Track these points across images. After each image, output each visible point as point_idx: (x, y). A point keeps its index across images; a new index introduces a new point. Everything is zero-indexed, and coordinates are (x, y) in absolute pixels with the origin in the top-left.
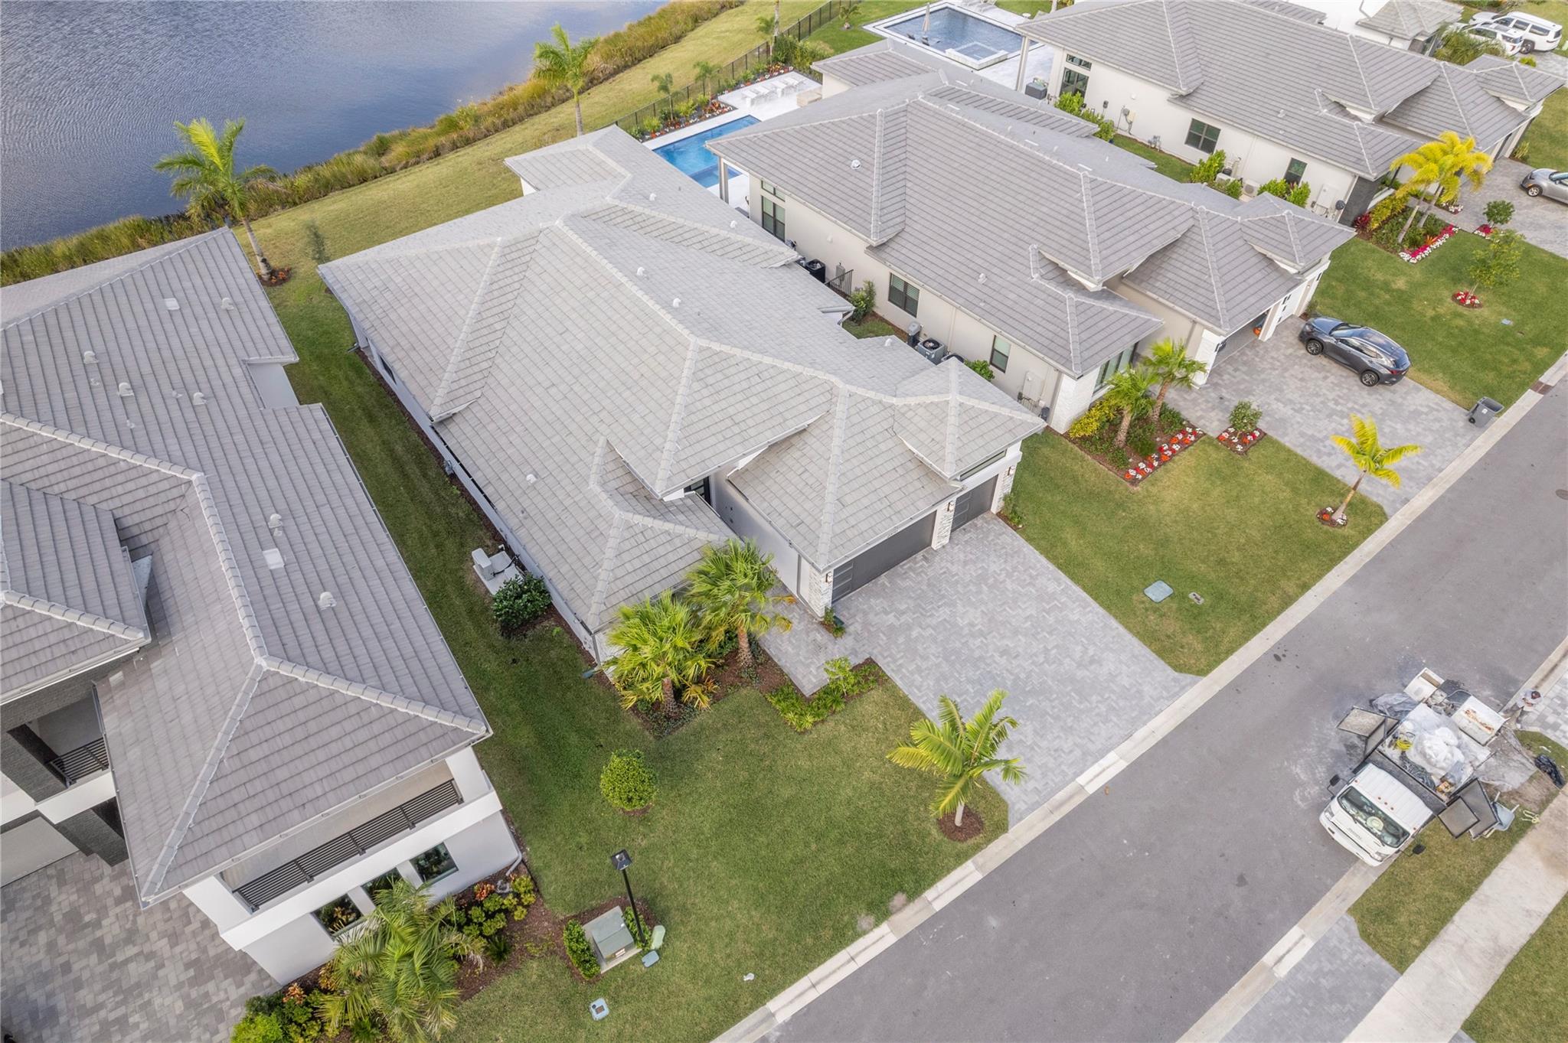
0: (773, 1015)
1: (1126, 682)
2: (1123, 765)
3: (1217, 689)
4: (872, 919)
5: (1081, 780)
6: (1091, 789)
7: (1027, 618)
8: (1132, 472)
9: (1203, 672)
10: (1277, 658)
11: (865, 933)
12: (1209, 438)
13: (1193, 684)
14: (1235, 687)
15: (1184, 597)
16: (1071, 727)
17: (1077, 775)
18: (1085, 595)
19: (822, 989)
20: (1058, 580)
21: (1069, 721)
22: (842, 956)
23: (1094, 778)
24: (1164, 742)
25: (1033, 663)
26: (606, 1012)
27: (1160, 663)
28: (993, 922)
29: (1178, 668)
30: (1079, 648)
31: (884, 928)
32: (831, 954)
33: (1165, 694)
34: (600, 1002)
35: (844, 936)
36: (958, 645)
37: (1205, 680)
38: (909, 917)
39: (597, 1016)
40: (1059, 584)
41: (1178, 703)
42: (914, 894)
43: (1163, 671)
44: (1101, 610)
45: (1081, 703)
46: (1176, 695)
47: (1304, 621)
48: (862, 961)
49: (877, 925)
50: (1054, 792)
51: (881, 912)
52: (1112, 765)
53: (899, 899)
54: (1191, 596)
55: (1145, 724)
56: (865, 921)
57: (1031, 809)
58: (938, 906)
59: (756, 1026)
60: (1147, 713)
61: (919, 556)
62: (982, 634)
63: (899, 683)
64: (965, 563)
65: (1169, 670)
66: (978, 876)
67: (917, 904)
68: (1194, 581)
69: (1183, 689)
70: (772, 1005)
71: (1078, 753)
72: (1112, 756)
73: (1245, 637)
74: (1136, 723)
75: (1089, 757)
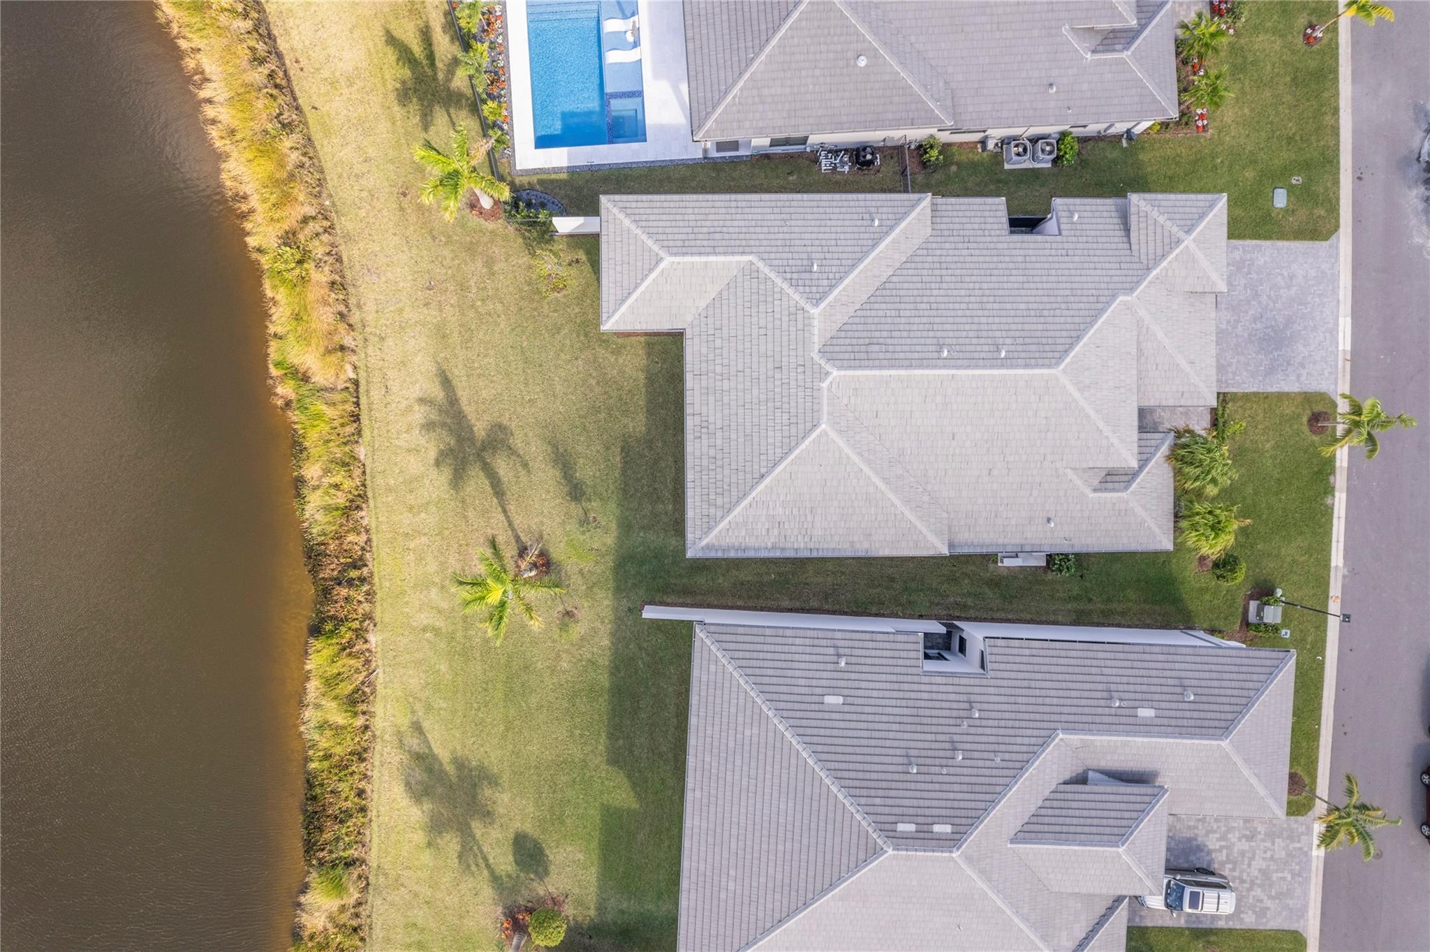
0: (1337, 567)
1: (1313, 273)
2: (1349, 320)
3: (1350, 230)
4: (1330, 497)
5: (1341, 348)
6: (1348, 348)
7: (1245, 288)
8: (1200, 123)
9: (1337, 227)
10: (1359, 178)
11: (1333, 505)
13: (1338, 240)
14: (1357, 221)
15: (1292, 186)
16: (1315, 326)
17: (1337, 347)
18: (1254, 242)
19: (1342, 539)
21: (1312, 324)
22: (1335, 521)
23: (1345, 342)
24: (1355, 289)
25: (1270, 310)
26: (1289, 632)
27: (1317, 244)
29: (1326, 239)
30: (1279, 277)
31: (1337, 494)
32: (1332, 525)
33: (1333, 260)
34: (1283, 632)
35: (1328, 512)
37: (1342, 230)
38: (1340, 480)
39: (1288, 636)
40: (1238, 249)
41: (1342, 259)
42: (1333, 471)
43: (1321, 247)
44: (1268, 243)
45: (1306, 308)
46: (1338, 254)
47: (1353, 137)
48: (1343, 514)
49: (1333, 496)
50: (1336, 366)
51: (1329, 490)
52: (1345, 325)
53: (1332, 479)
54: (1294, 182)
55: (1339, 287)
56: (1329, 501)
57: (1336, 384)
58: (1345, 464)
59: (1336, 576)
60: (1335, 279)
63: (1234, 390)
65: (1324, 244)
67: (1338, 471)
68: (1286, 170)
69: (1337, 247)
70: (1333, 564)
71: (1328, 335)
72: (1341, 320)
73: (1336, 182)
74: (1335, 291)
75: (1333, 332)
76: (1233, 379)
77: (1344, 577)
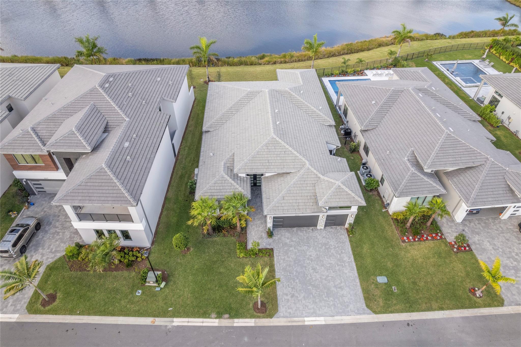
0: (173, 322)
1: (346, 300)
2: (323, 323)
3: (376, 320)
4: (216, 316)
5: (306, 319)
6: (306, 323)
7: (330, 263)
8: (405, 238)
9: (375, 312)
10: (408, 324)
11: (211, 318)
12: (446, 241)
13: (368, 314)
14: (384, 324)
15: (390, 286)
16: (316, 302)
17: (306, 317)
18: (355, 267)
19: (190, 324)
20: (349, 258)
21: (317, 300)
22: (201, 320)
23: (310, 321)
24: (344, 325)
25: (320, 277)
26: (139, 294)
27: (363, 301)
28: (246, 339)
29: (368, 306)
30: (339, 281)
31: (217, 320)
32: (198, 318)
33: (356, 311)
34: (140, 291)
35: (205, 315)
36: (302, 259)
37: (375, 315)
38: (225, 322)
39: (137, 294)
40: (349, 259)
41: (358, 317)
42: (231, 317)
43: (362, 304)
44: (356, 274)
45: (325, 297)
46: (360, 314)
47: (430, 319)
48: (205, 324)
49: (216, 318)
50: (295, 317)
51: (219, 316)
52: (321, 321)
53: (227, 316)
54: (393, 287)
55: (341, 316)
56: (214, 315)
57: (284, 317)
58: (235, 325)
59: (168, 322)
60: (345, 313)
61: (311, 228)
62: (312, 260)
63: (275, 259)
64: (324, 237)
65: (364, 305)
66: (253, 325)
67: (230, 321)
68: (398, 283)
69: (364, 313)
70: (175, 319)
71: (312, 311)
72: (322, 318)
73: (402, 311)
74: (339, 314)
75: (314, 314)
76: (281, 259)
77: (166, 326)
